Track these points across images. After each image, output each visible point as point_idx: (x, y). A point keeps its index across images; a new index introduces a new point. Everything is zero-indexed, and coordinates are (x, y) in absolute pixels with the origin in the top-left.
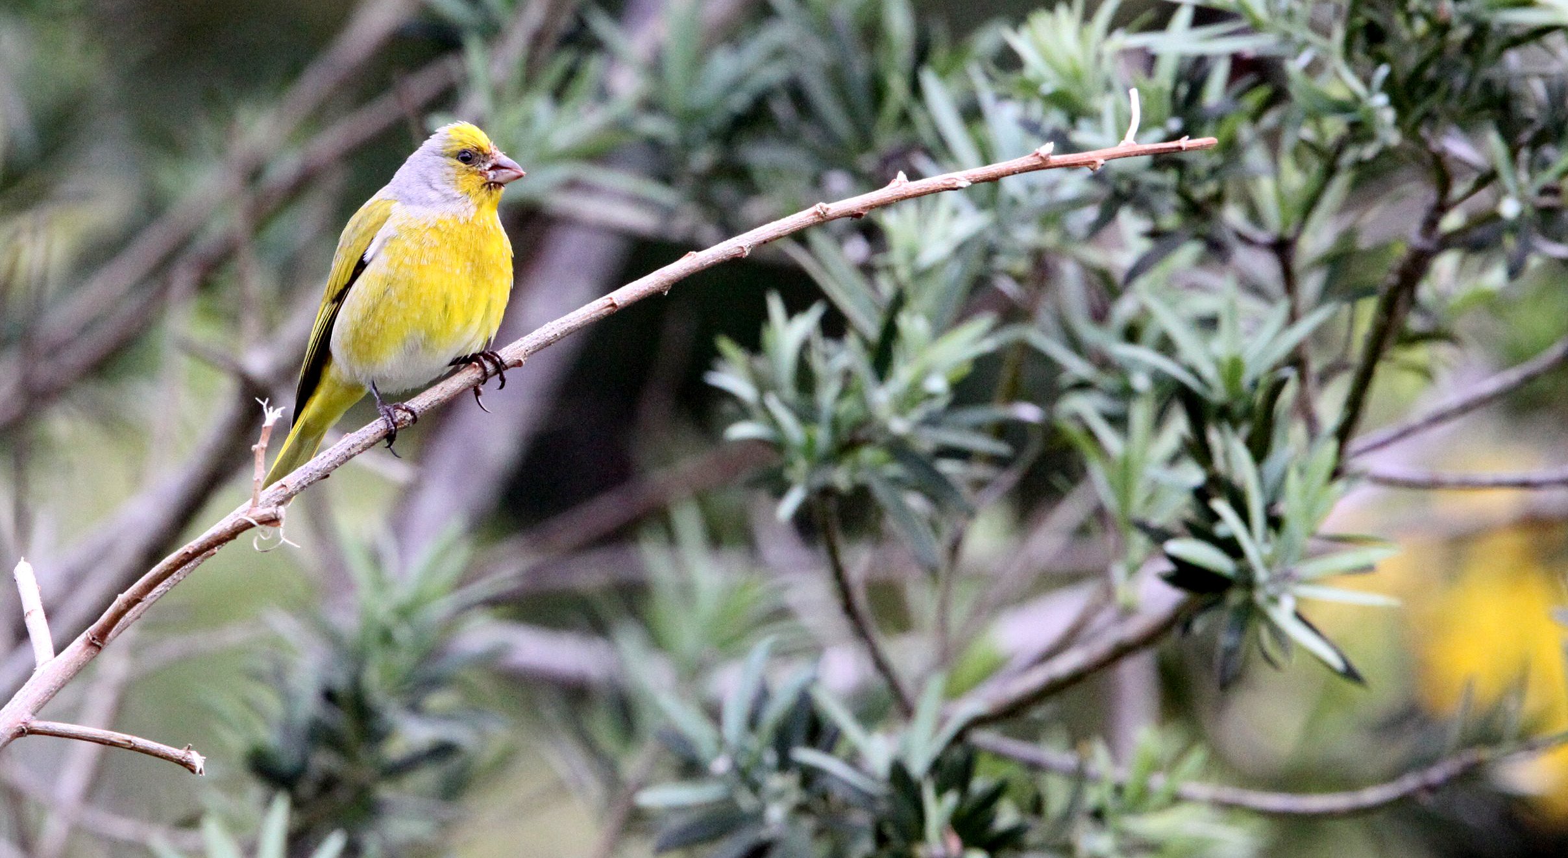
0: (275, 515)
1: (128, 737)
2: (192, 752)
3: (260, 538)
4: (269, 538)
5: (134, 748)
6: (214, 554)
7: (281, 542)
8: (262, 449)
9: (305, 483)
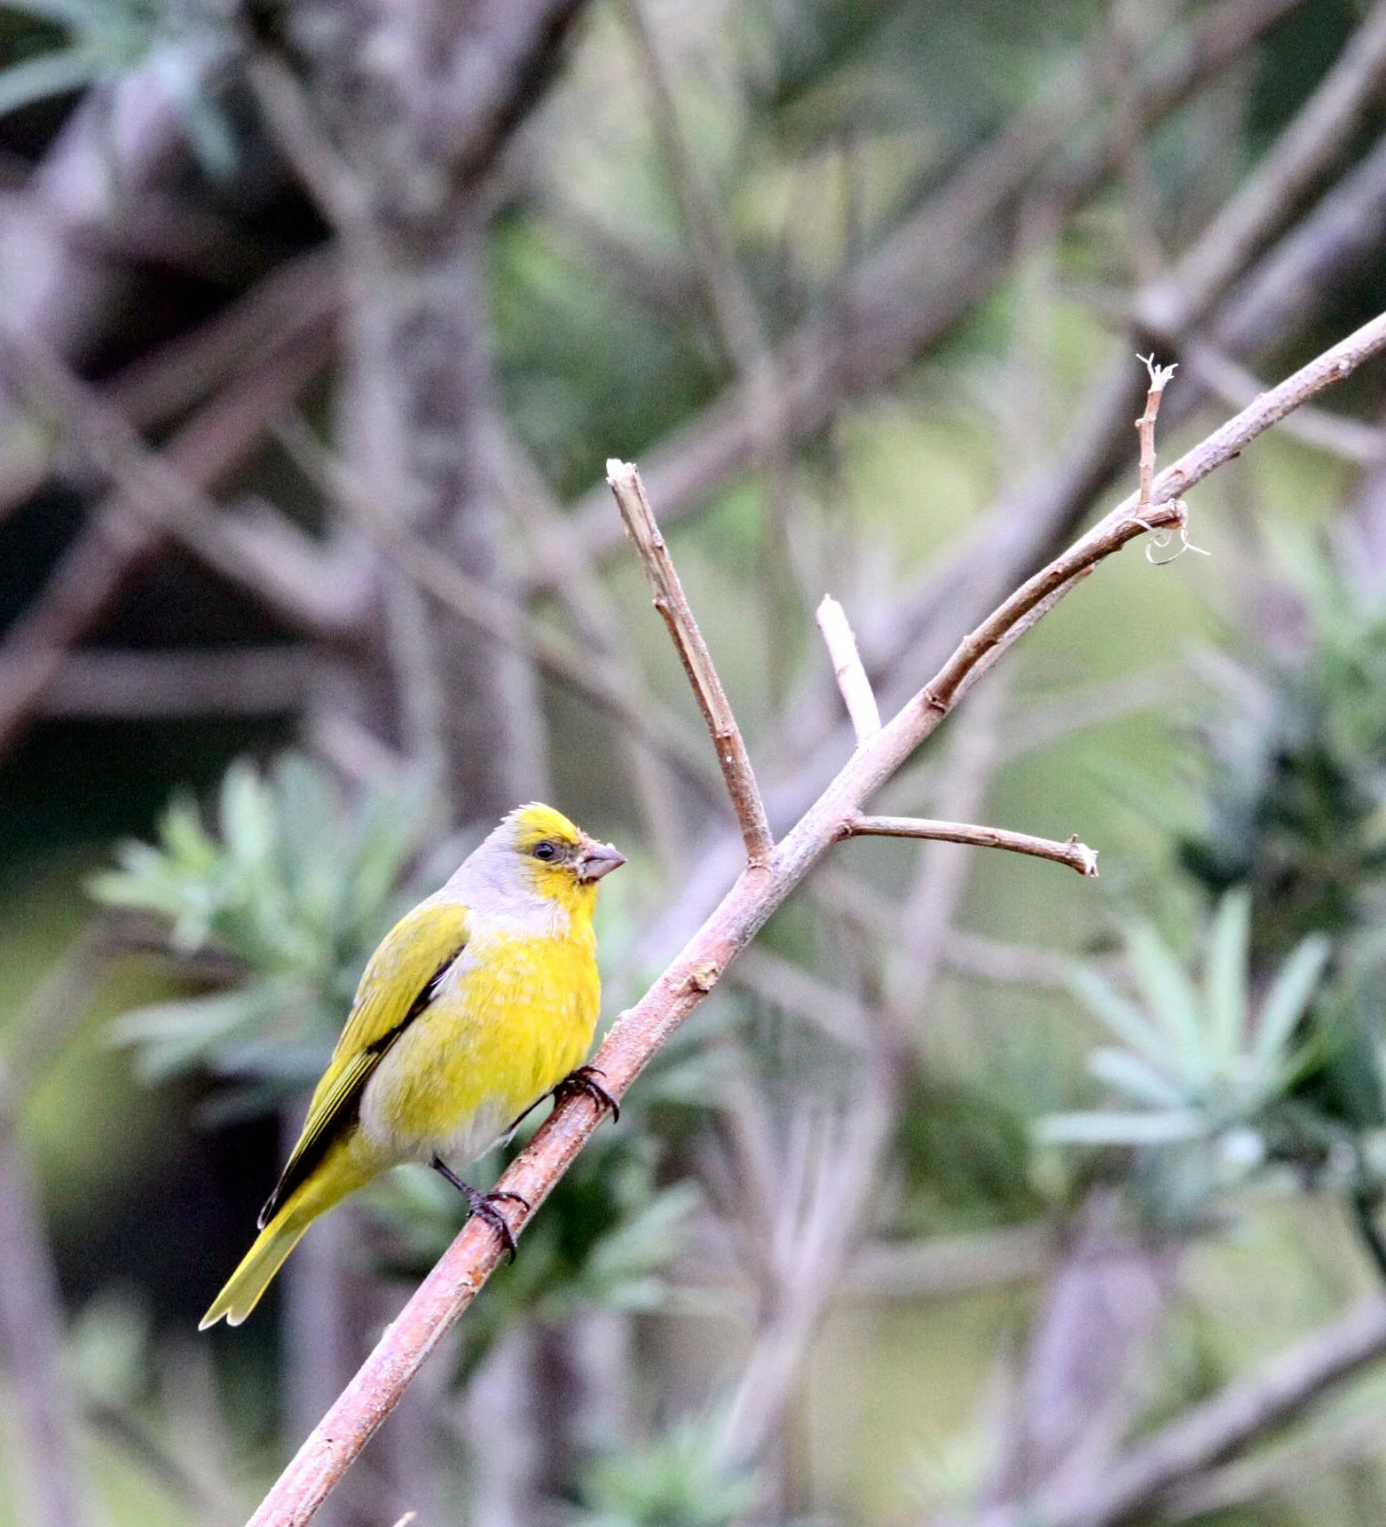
0: (1174, 512)
1: (990, 830)
2: (1078, 845)
3: (1154, 547)
4: (1165, 545)
5: (999, 845)
6: (1089, 572)
7: (1184, 549)
8: (1150, 422)
9: (1208, 466)
